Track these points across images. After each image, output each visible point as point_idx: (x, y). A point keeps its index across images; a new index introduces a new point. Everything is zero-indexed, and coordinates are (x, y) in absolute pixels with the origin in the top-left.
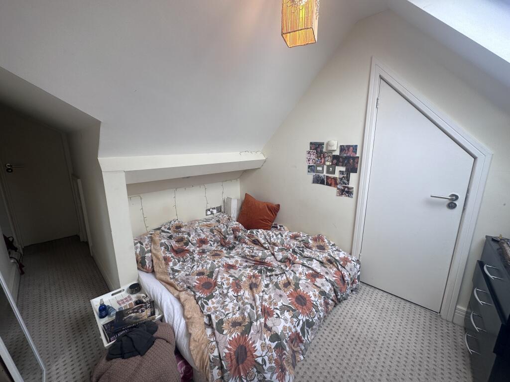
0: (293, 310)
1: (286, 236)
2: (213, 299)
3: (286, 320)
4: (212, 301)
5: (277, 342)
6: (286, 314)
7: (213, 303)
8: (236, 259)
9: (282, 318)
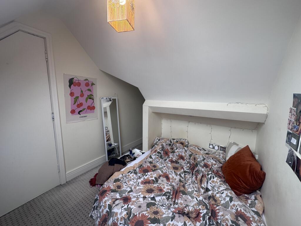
0: (128, 218)
1: (234, 205)
2: (135, 175)
3: (121, 213)
4: (134, 175)
5: (109, 211)
6: (125, 213)
7: (133, 176)
8: (177, 178)
9: (123, 210)
